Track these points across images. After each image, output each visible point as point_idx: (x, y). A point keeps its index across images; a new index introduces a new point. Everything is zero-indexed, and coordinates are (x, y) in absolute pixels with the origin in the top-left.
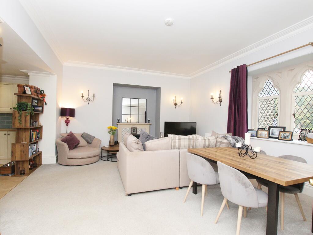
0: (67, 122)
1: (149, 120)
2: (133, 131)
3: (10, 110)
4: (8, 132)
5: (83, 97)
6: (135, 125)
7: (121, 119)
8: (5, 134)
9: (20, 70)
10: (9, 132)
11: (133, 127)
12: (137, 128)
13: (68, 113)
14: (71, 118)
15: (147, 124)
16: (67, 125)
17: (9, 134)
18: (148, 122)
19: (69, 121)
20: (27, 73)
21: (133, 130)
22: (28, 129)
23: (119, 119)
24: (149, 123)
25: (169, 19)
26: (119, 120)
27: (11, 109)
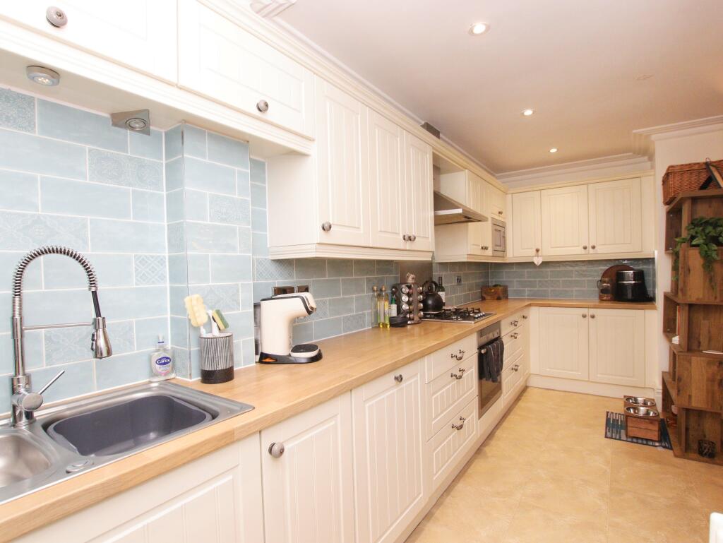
3: (583, 252)
4: (590, 310)
8: (584, 316)
10: (592, 311)
17: (593, 317)
27: (585, 248)
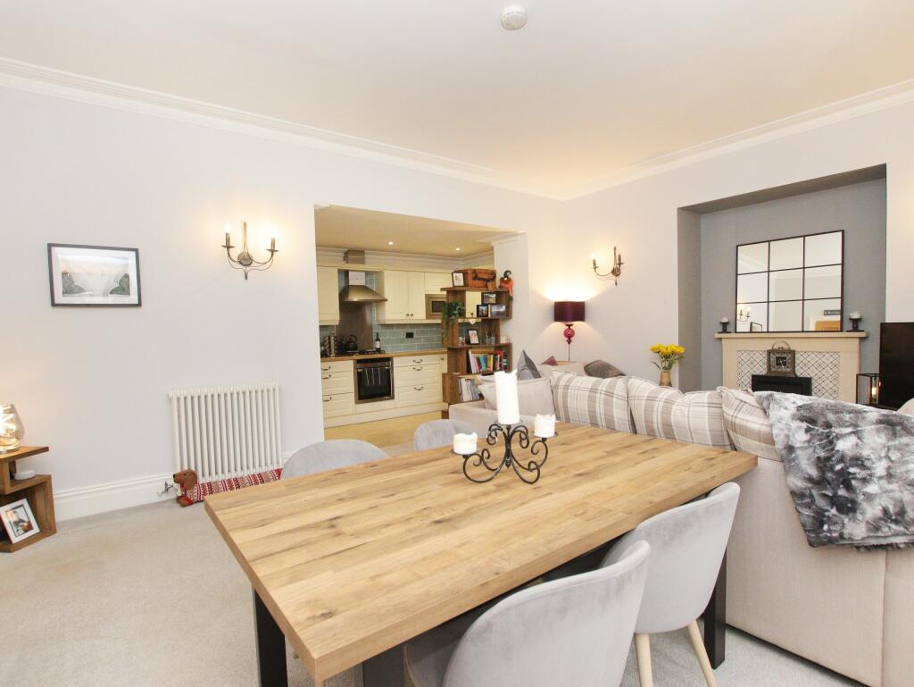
0: (569, 336)
1: (856, 316)
2: (778, 364)
5: (595, 268)
6: (788, 341)
7: (732, 322)
9: (479, 241)
11: (776, 347)
12: (793, 353)
13: (569, 312)
14: (577, 325)
15: (845, 334)
16: (569, 342)
18: (849, 326)
19: (573, 331)
20: (489, 243)
21: (778, 359)
22: (461, 349)
23: (725, 320)
24: (855, 329)
26: (725, 325)
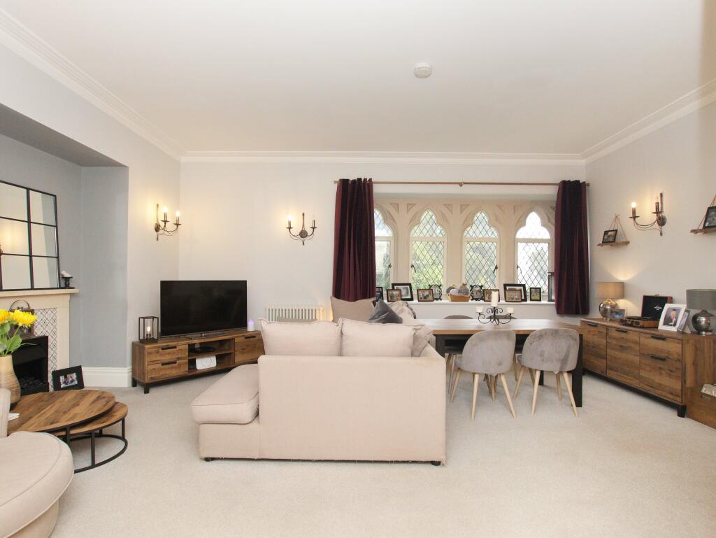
15: (62, 291)
18: (63, 284)
24: (67, 286)
25: (423, 65)
